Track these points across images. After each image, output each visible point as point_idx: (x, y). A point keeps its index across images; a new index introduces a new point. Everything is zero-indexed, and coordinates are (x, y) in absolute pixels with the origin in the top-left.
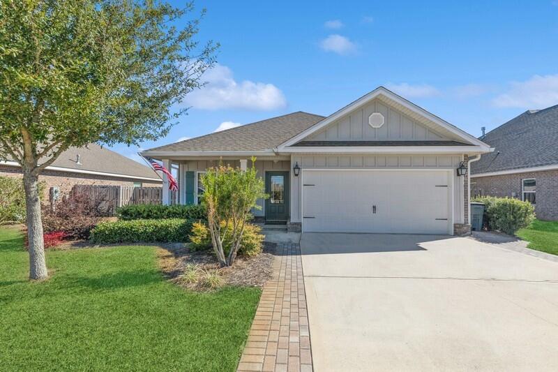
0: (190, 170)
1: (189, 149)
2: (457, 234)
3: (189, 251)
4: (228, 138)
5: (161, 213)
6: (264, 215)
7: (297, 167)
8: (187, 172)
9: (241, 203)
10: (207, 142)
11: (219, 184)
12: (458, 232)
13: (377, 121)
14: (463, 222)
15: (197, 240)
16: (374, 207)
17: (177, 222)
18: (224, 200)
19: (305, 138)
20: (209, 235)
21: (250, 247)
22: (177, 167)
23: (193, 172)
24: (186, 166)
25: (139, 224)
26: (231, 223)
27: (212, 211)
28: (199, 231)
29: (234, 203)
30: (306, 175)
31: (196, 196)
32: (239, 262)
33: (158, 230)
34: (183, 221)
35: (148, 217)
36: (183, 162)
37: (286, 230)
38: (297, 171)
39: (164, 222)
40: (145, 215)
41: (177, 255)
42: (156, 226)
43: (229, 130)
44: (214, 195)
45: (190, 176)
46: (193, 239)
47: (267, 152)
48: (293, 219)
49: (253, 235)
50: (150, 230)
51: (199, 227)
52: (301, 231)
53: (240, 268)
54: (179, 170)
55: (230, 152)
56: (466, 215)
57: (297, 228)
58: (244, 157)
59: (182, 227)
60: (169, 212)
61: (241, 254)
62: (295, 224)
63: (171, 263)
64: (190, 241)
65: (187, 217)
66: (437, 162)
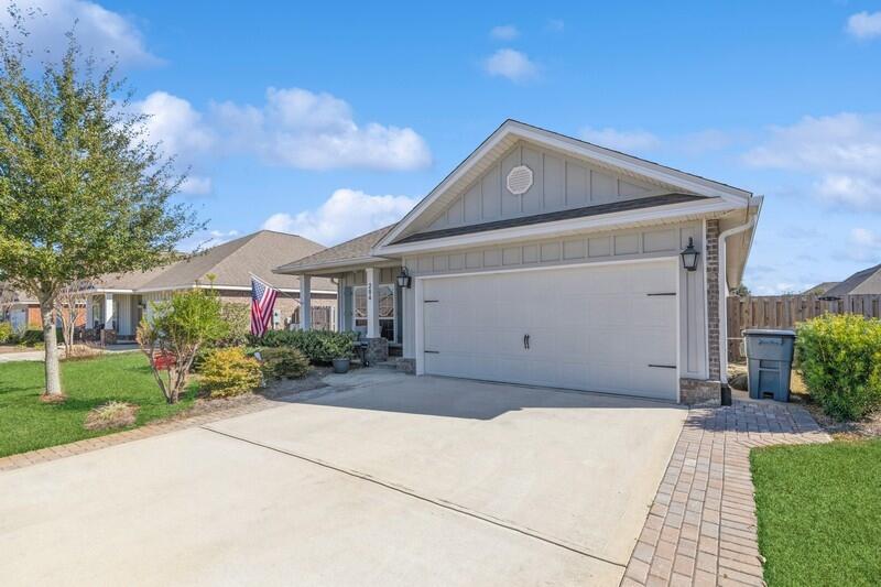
0: (348, 285)
7: (404, 275)
8: (346, 289)
13: (520, 180)
14: (704, 375)
16: (528, 338)
23: (351, 289)
24: (344, 281)
45: (349, 292)
48: (406, 354)
54: (339, 286)
56: (714, 361)
57: (407, 367)
66: (642, 245)
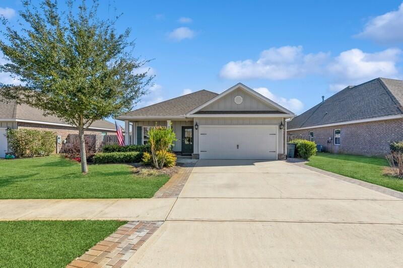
0: (139, 126)
1: (139, 115)
2: (279, 159)
3: (142, 165)
4: (160, 108)
5: (125, 149)
6: (181, 151)
7: (197, 125)
8: (138, 127)
9: (165, 143)
10: (149, 110)
11: (156, 135)
12: (280, 158)
13: (239, 100)
14: (282, 153)
15: (146, 160)
16: (238, 146)
17: (135, 153)
18: (158, 142)
19: (202, 109)
20: (152, 158)
21: (170, 162)
22: (132, 124)
23: (141, 127)
24: (137, 123)
25: (116, 154)
26: (161, 152)
27: (153, 146)
28: (146, 156)
29: (162, 143)
30: (202, 129)
31: (143, 140)
32: (165, 168)
33: (125, 157)
34: (138, 153)
35: (119, 151)
36: (135, 121)
37: (191, 158)
38: (196, 126)
39: (128, 153)
40: (117, 150)
41: (136, 167)
42: (125, 155)
43: (161, 103)
44: (154, 139)
45: (139, 129)
46: (144, 160)
47: (181, 117)
48: (195, 152)
49: (171, 157)
50: (122, 157)
51: (147, 154)
52: (199, 158)
53: (165, 170)
54: (133, 126)
55: (161, 117)
56: (284, 149)
57: (197, 157)
58: (169, 119)
59: (138, 155)
60: (130, 149)
61: (165, 165)
62: (196, 154)
63: (135, 169)
64: (142, 161)
65: (139, 151)
